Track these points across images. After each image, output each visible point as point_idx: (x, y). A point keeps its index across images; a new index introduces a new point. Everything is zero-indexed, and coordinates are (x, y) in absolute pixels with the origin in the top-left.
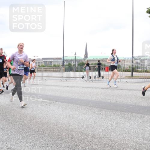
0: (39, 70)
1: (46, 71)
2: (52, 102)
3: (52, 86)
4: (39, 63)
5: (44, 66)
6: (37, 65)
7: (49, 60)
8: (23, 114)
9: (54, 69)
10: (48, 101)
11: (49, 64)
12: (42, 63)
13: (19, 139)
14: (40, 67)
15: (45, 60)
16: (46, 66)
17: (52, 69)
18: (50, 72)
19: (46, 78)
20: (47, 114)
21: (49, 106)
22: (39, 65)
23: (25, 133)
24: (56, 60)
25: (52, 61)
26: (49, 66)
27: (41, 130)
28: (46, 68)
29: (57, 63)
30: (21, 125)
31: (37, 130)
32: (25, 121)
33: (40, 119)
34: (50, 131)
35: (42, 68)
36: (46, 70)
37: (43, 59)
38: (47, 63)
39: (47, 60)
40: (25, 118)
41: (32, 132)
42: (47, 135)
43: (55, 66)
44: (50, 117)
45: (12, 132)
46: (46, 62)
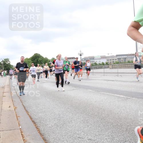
0: (114, 66)
1: (121, 68)
2: (128, 97)
3: (127, 82)
4: (113, 60)
5: (118, 63)
6: (111, 62)
7: (123, 57)
8: (101, 108)
9: (129, 66)
10: (124, 97)
11: (123, 61)
12: (116, 60)
13: (98, 132)
14: (114, 64)
15: (119, 57)
16: (120, 62)
17: (127, 66)
18: (124, 68)
19: (121, 74)
20: (124, 109)
21: (126, 102)
22: (114, 62)
23: (104, 126)
24: (130, 57)
25: (126, 58)
26: (123, 62)
27: (119, 125)
28: (121, 64)
29: (131, 59)
30: (99, 118)
31: (115, 125)
32: (104, 115)
33: (118, 113)
34: (128, 126)
35: (117, 64)
36: (121, 66)
37: (117, 56)
38: (121, 60)
39: (121, 57)
40: (103, 112)
41: (110, 126)
42: (125, 129)
43: (129, 62)
44: (127, 112)
45: (92, 125)
46: (120, 58)
